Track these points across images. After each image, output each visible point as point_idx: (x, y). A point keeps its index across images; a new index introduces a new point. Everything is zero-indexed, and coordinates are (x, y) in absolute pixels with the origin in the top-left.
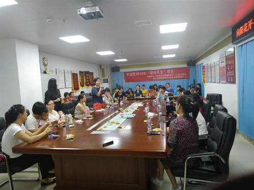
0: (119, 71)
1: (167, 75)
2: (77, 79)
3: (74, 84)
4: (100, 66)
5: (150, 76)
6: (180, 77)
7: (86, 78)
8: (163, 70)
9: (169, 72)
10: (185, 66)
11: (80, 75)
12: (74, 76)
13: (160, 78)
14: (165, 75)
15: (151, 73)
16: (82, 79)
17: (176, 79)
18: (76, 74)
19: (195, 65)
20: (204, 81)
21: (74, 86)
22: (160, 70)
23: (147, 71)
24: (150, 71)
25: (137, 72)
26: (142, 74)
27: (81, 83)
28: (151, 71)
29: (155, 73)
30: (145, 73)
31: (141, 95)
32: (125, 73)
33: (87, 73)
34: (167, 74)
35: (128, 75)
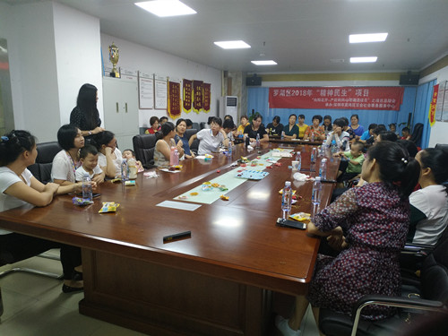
0: (260, 84)
1: (355, 100)
2: (178, 94)
3: (172, 102)
4: (226, 73)
5: (319, 100)
6: (381, 106)
7: (195, 93)
8: (347, 88)
9: (360, 94)
10: (396, 83)
11: (184, 86)
12: (173, 87)
13: (339, 105)
14: (351, 100)
15: (323, 93)
16: (188, 94)
17: (371, 109)
18: (178, 85)
19: (417, 84)
20: (432, 117)
21: (172, 106)
22: (341, 89)
23: (314, 89)
24: (320, 88)
25: (296, 88)
26: (305, 93)
27: (184, 102)
28: (324, 88)
29: (330, 93)
30: (310, 93)
31: (295, 135)
32: (271, 90)
33: (198, 83)
34: (356, 97)
35: (276, 94)
